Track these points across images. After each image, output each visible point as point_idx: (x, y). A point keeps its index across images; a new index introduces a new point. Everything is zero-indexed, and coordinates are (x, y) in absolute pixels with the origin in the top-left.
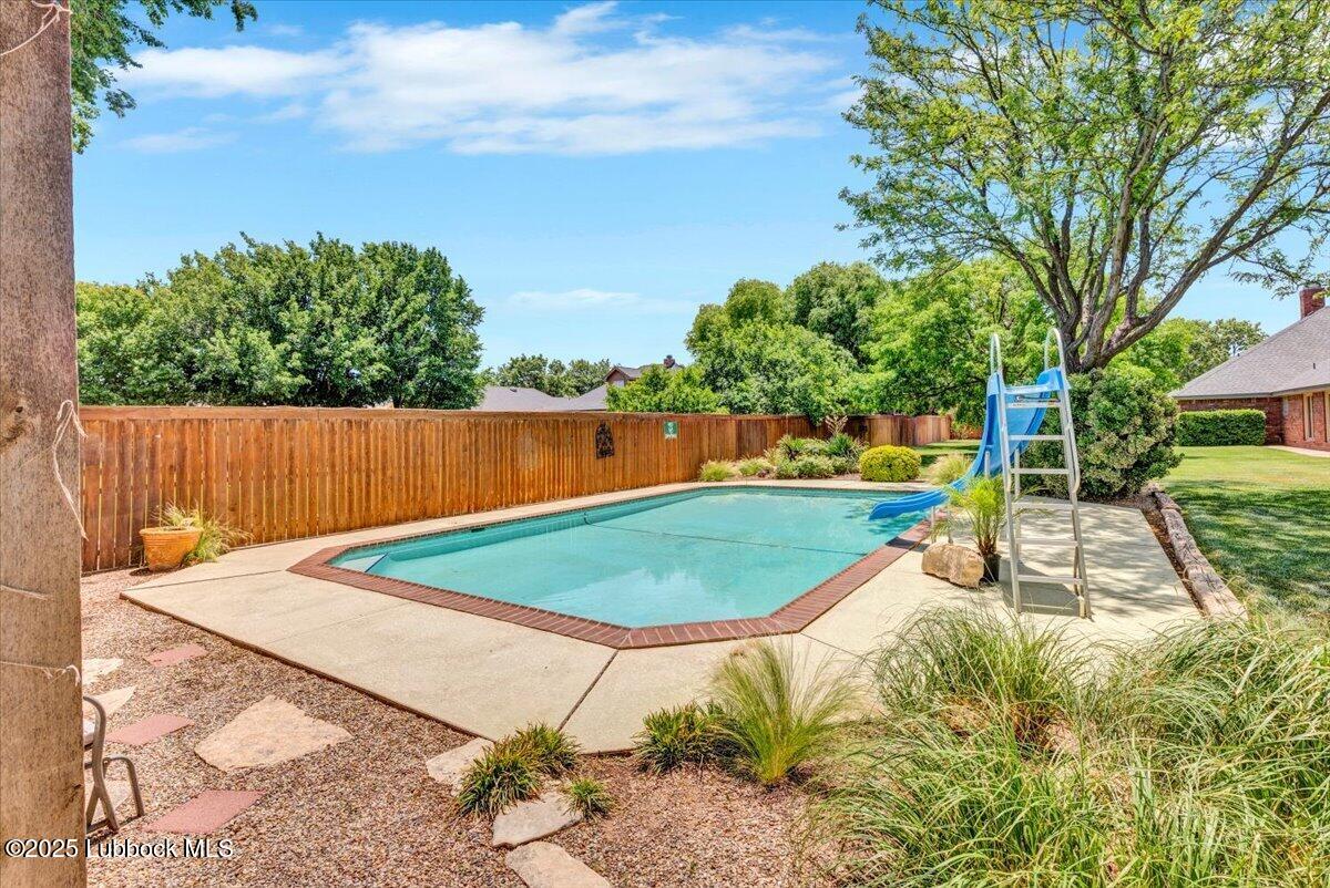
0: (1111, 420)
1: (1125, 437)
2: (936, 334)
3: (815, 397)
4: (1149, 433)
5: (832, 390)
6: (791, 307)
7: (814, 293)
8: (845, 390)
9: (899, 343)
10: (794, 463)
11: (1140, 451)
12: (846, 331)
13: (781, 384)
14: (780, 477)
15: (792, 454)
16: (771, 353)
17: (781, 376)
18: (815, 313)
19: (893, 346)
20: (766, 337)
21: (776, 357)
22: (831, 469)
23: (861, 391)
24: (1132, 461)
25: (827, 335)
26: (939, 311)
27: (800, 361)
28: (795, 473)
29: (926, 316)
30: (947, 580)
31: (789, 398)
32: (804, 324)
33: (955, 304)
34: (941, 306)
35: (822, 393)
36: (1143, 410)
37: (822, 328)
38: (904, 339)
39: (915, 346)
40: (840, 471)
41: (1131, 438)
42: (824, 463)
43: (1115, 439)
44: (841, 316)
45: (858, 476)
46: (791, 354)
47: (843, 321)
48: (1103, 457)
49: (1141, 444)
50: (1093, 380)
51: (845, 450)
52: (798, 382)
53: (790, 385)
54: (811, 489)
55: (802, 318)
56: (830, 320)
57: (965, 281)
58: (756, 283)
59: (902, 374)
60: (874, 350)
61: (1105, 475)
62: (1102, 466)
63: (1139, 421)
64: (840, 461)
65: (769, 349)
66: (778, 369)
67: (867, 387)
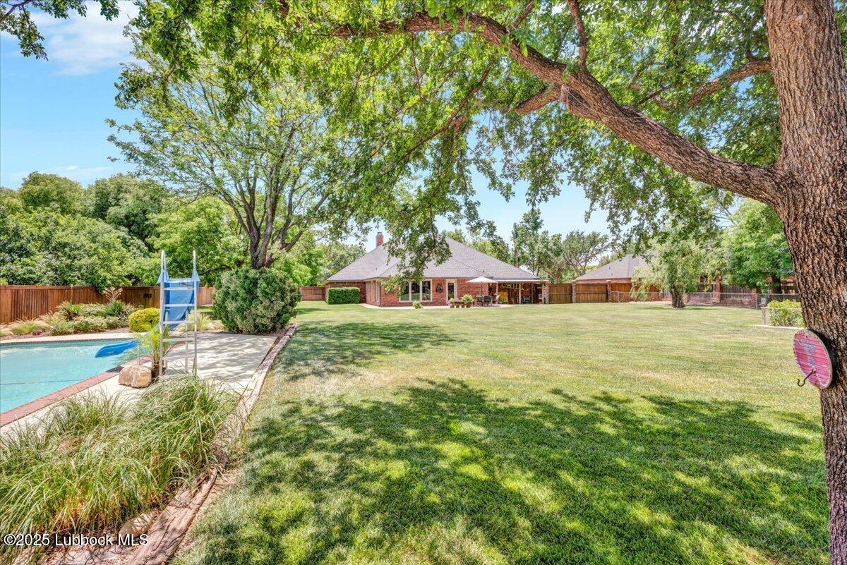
0: (267, 293)
1: (272, 302)
2: (197, 237)
3: (102, 273)
4: (283, 300)
5: (119, 268)
6: (91, 203)
7: (112, 195)
8: (130, 269)
9: (172, 240)
10: (71, 323)
11: (279, 308)
12: (137, 226)
13: (69, 262)
14: (55, 334)
15: (70, 316)
16: (60, 236)
17: (69, 255)
18: (112, 211)
19: (168, 242)
20: (57, 224)
21: (66, 241)
22: (105, 325)
23: (143, 270)
24: (275, 313)
25: (122, 228)
26: (200, 223)
27: (89, 245)
28: (71, 330)
29: (192, 225)
30: (130, 385)
31: (77, 273)
32: (103, 217)
33: (210, 220)
34: (202, 220)
35: (109, 271)
36: (280, 289)
37: (118, 223)
38: (176, 238)
39: (182, 243)
40: (112, 327)
41: (275, 302)
42: (99, 321)
43: (268, 303)
44: (136, 216)
45: (127, 329)
46: (82, 239)
47: (138, 219)
48: (264, 312)
49: (279, 305)
50: (261, 273)
51: (119, 312)
52: (85, 261)
53: (77, 264)
54: (83, 341)
55: (101, 212)
56: (127, 217)
57: (217, 208)
58: (53, 179)
59: (175, 260)
60: (157, 243)
61: (264, 321)
62: (263, 317)
63: (278, 294)
64: (112, 320)
65: (60, 233)
66: (67, 249)
67: (147, 268)
